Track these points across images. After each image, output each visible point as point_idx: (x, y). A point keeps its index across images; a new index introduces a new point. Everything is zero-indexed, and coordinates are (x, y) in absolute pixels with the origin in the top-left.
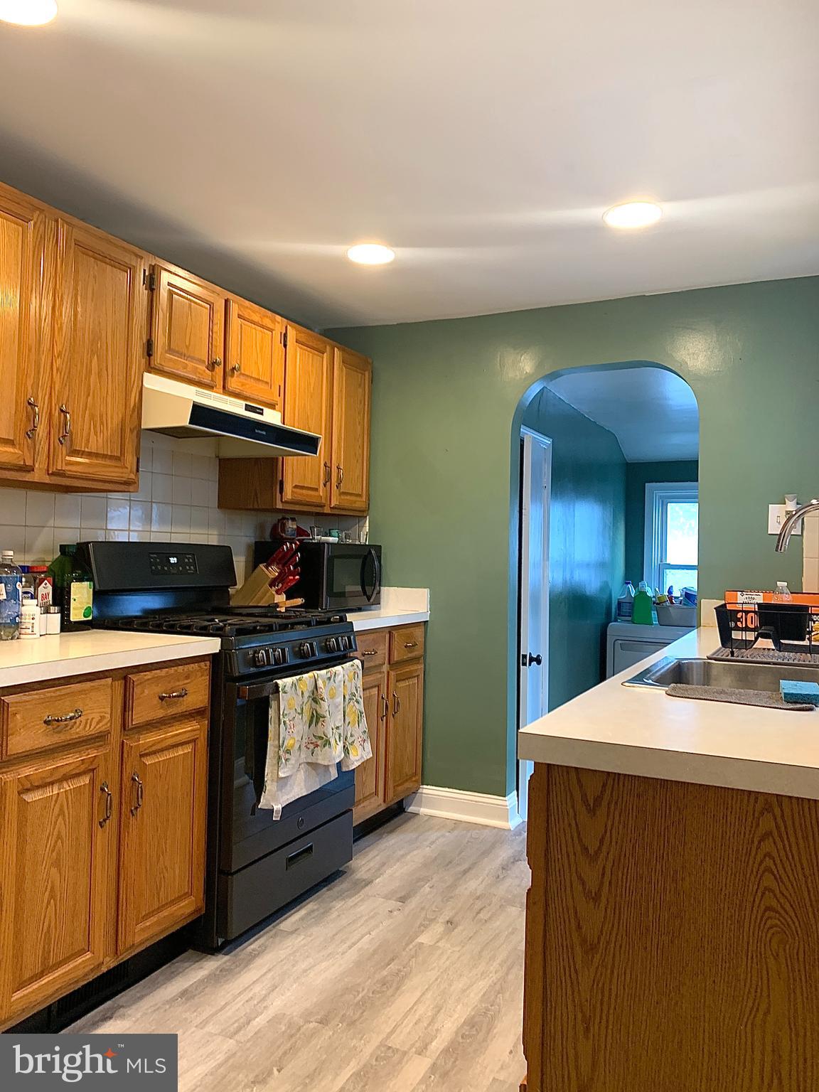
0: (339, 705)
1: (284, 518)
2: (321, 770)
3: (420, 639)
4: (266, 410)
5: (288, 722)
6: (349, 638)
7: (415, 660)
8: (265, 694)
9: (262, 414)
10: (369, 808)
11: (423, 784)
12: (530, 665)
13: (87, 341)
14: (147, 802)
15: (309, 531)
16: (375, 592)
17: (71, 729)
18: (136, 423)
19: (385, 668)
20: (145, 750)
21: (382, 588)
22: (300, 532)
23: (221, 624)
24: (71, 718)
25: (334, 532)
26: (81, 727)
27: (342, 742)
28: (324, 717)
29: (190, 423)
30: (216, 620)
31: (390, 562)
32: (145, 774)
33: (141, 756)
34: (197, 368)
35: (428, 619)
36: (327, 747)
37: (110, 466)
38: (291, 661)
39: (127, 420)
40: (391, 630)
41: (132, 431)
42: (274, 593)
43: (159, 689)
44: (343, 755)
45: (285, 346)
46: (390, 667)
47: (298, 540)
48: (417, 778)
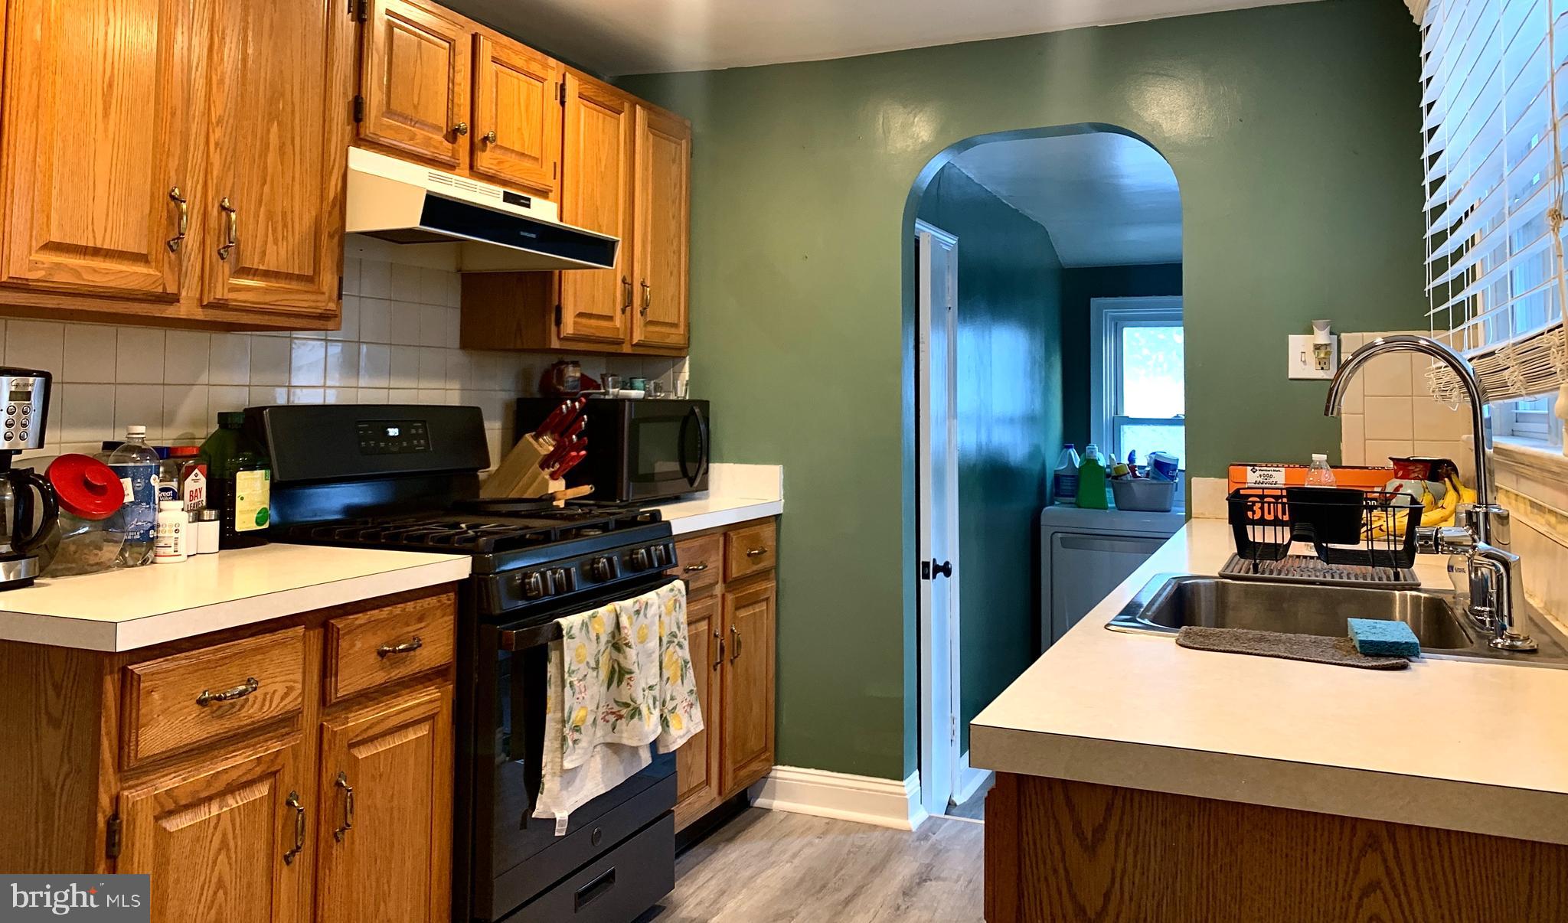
0: (654, 652)
1: (561, 362)
2: (626, 755)
3: (770, 543)
4: (535, 201)
5: (576, 683)
6: (666, 547)
7: (763, 575)
8: (541, 641)
9: (528, 206)
10: (697, 805)
11: (776, 765)
12: (934, 577)
13: (262, 101)
14: (361, 820)
15: (600, 381)
16: (702, 471)
17: (239, 710)
18: (336, 225)
19: (719, 589)
20: (357, 736)
21: (711, 465)
22: (586, 382)
23: (471, 533)
24: (241, 694)
25: (639, 382)
26: (256, 705)
27: (658, 710)
28: (631, 673)
29: (421, 224)
30: (463, 526)
31: (723, 427)
32: (356, 775)
33: (351, 746)
34: (431, 138)
35: (782, 512)
36: (636, 719)
37: (298, 292)
38: (578, 586)
39: (325, 221)
40: (727, 531)
41: (331, 236)
42: (547, 477)
43: (376, 640)
44: (660, 730)
45: (563, 103)
46: (726, 588)
47: (584, 395)
48: (768, 754)
